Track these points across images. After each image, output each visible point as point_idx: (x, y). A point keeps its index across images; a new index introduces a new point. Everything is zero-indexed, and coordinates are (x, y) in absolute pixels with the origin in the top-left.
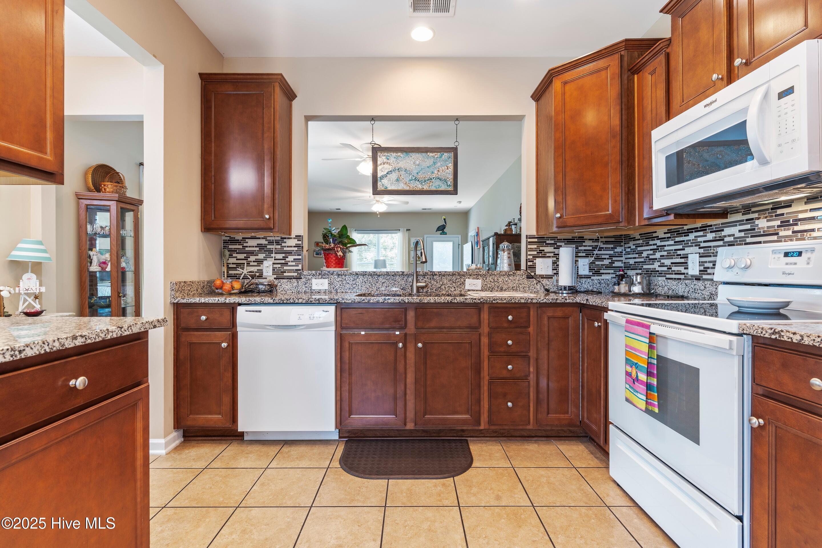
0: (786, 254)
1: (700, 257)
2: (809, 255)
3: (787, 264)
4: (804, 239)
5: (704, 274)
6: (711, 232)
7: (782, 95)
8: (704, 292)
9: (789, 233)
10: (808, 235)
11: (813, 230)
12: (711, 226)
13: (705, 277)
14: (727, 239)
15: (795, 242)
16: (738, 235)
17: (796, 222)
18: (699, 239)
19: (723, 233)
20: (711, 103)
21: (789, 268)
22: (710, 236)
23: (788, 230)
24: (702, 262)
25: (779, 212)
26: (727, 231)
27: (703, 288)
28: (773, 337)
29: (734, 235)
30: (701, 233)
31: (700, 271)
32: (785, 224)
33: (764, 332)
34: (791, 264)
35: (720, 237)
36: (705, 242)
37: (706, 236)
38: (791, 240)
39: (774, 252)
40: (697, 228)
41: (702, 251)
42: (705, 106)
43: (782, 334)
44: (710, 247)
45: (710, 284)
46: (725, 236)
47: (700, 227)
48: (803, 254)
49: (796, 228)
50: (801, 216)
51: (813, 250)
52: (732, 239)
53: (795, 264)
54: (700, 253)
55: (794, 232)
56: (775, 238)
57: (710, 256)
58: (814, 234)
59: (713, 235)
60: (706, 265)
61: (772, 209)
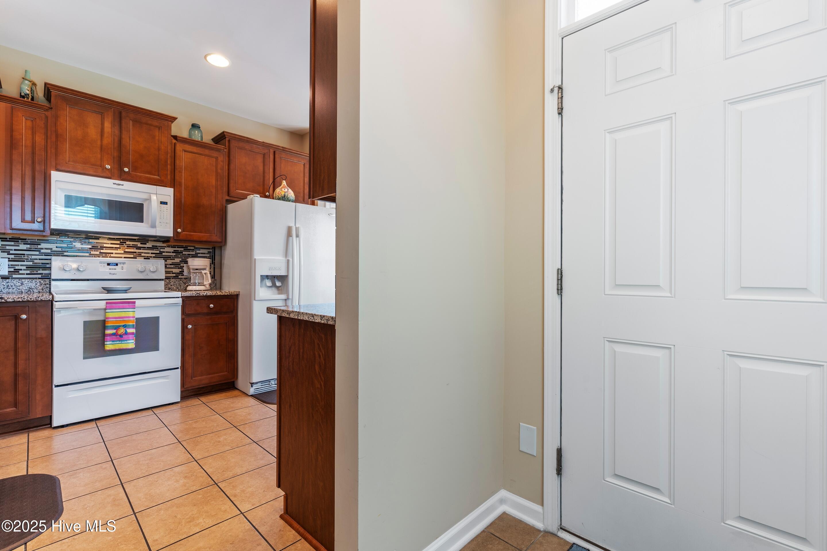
0: (108, 264)
1: (9, 261)
2: (122, 265)
3: (110, 269)
4: (107, 257)
5: (15, 274)
6: (24, 244)
7: (162, 203)
8: (21, 288)
9: (98, 253)
10: (109, 255)
11: (113, 253)
12: (26, 239)
13: (14, 276)
14: (42, 251)
15: (101, 258)
16: (55, 249)
17: (102, 248)
18: (8, 247)
19: (39, 247)
20: (119, 185)
21: (113, 271)
22: (23, 247)
23: (97, 251)
24: (11, 265)
25: (90, 241)
26: (43, 245)
27: (20, 284)
28: (197, 295)
29: (52, 249)
30: (13, 243)
31: (9, 272)
32: (94, 248)
33: (193, 294)
34: (113, 269)
35: (36, 248)
36: (15, 250)
37: (18, 246)
38: (99, 257)
39: (101, 263)
40: (7, 238)
41: (13, 256)
42: (114, 184)
43: (200, 293)
44: (24, 254)
45: (28, 282)
46: (42, 249)
47: (9, 239)
48: (118, 265)
49: (102, 251)
50: (105, 245)
51: (124, 263)
52: (49, 251)
53: (115, 269)
54: (9, 258)
55: (100, 253)
56: (88, 254)
57: (24, 261)
58: (112, 255)
59: (28, 246)
60: (17, 268)
61: (85, 238)
